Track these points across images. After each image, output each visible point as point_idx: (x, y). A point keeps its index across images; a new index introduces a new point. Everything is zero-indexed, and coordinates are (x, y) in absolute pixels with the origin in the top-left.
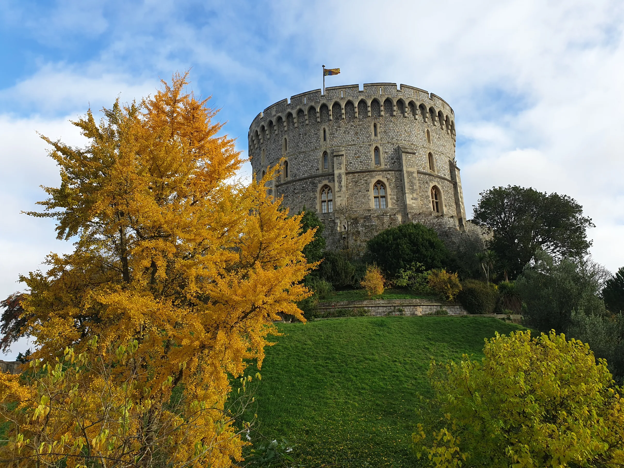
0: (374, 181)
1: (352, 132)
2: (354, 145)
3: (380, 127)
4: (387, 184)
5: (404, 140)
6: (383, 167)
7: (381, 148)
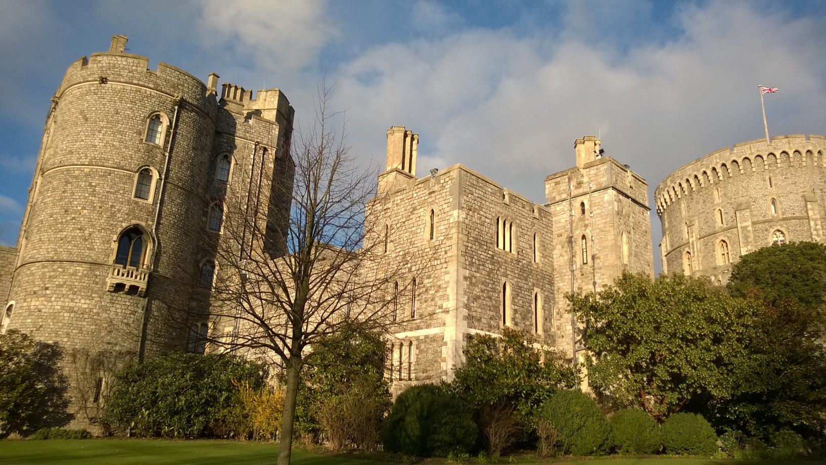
0: (718, 241)
1: (701, 202)
2: (704, 212)
3: (721, 191)
4: (728, 242)
5: (742, 197)
6: (725, 226)
7: (722, 210)
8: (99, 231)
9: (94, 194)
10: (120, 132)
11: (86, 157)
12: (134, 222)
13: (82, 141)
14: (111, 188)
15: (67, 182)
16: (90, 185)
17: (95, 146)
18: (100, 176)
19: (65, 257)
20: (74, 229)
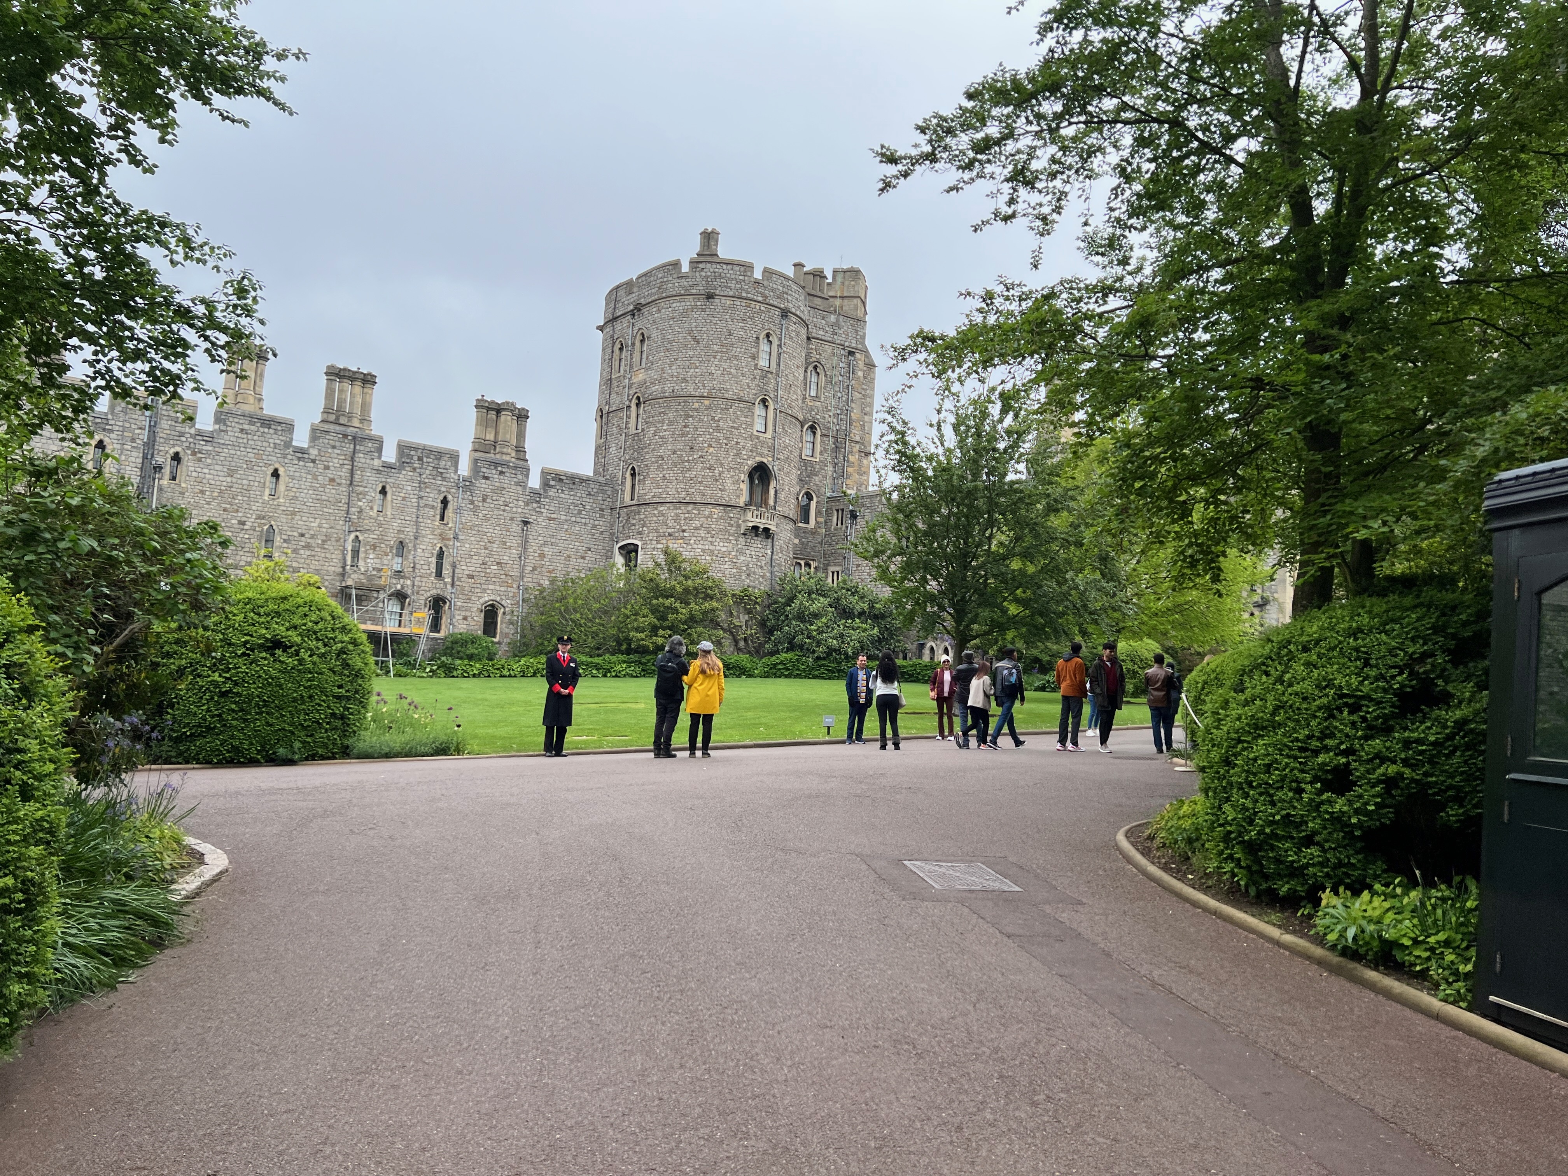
8: (728, 470)
9: (718, 429)
10: (736, 358)
11: (704, 386)
12: (758, 459)
13: (697, 367)
14: (734, 422)
15: (688, 416)
16: (713, 419)
17: (711, 374)
18: (722, 409)
19: (699, 500)
20: (703, 468)
